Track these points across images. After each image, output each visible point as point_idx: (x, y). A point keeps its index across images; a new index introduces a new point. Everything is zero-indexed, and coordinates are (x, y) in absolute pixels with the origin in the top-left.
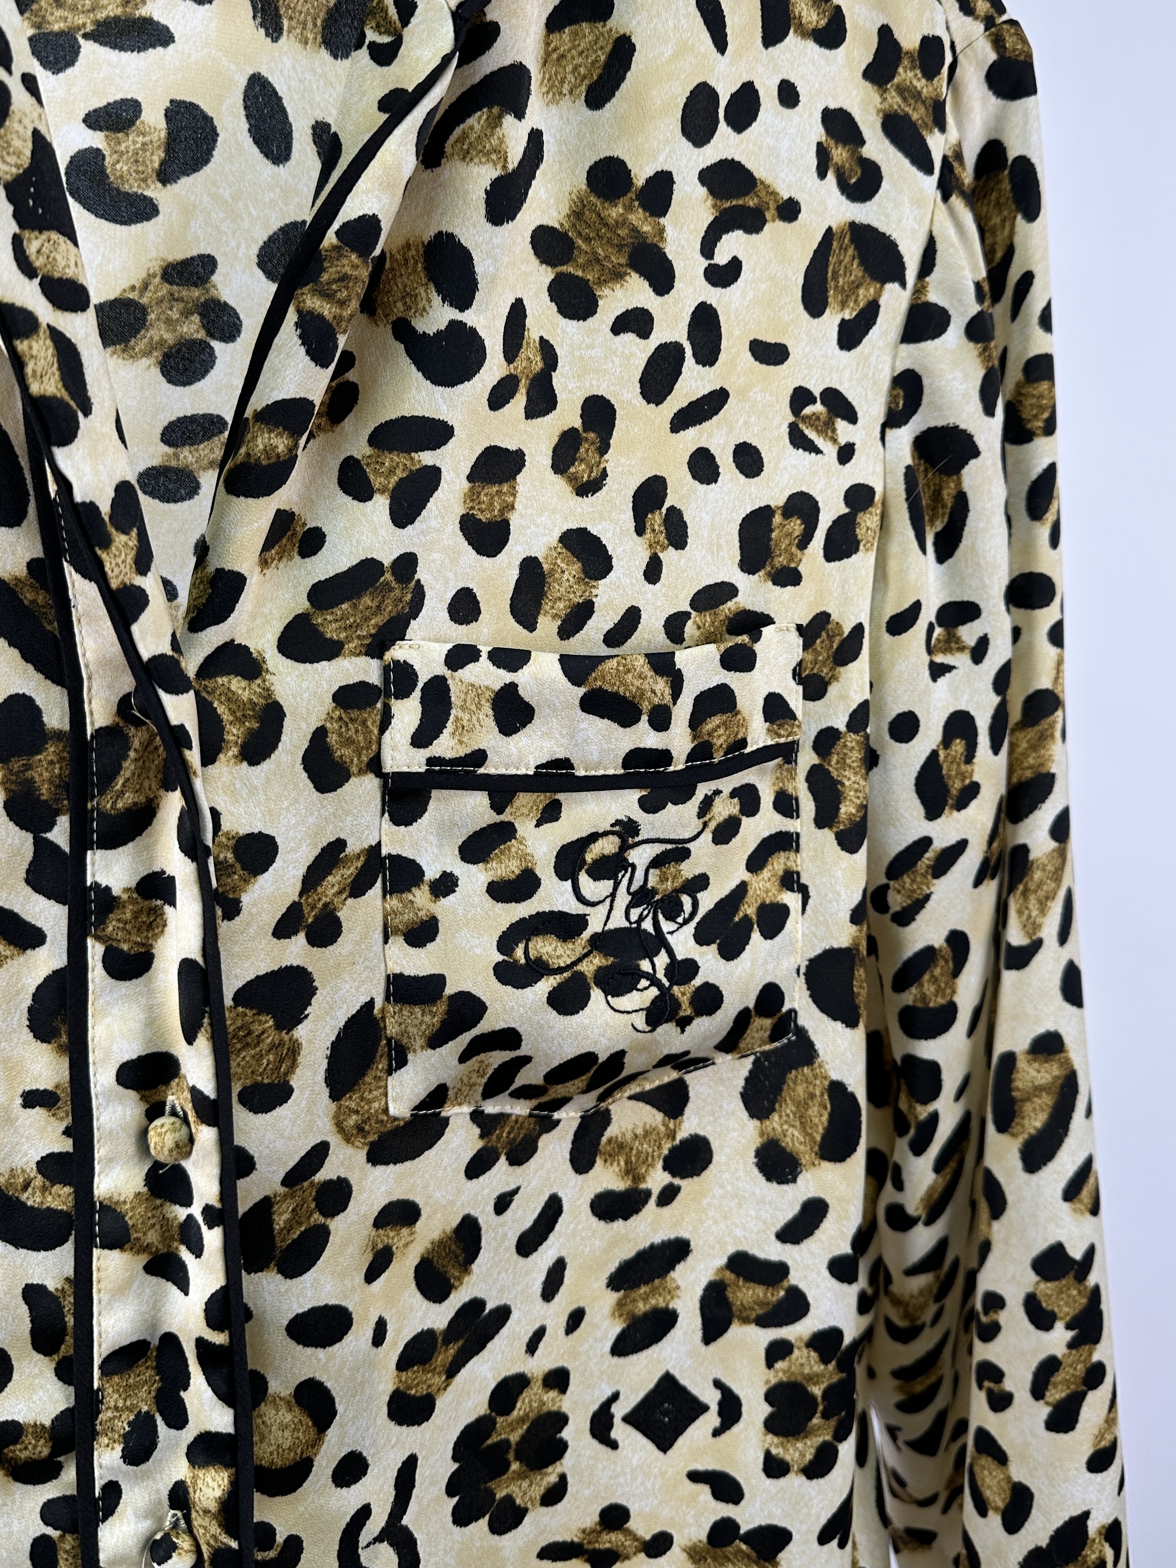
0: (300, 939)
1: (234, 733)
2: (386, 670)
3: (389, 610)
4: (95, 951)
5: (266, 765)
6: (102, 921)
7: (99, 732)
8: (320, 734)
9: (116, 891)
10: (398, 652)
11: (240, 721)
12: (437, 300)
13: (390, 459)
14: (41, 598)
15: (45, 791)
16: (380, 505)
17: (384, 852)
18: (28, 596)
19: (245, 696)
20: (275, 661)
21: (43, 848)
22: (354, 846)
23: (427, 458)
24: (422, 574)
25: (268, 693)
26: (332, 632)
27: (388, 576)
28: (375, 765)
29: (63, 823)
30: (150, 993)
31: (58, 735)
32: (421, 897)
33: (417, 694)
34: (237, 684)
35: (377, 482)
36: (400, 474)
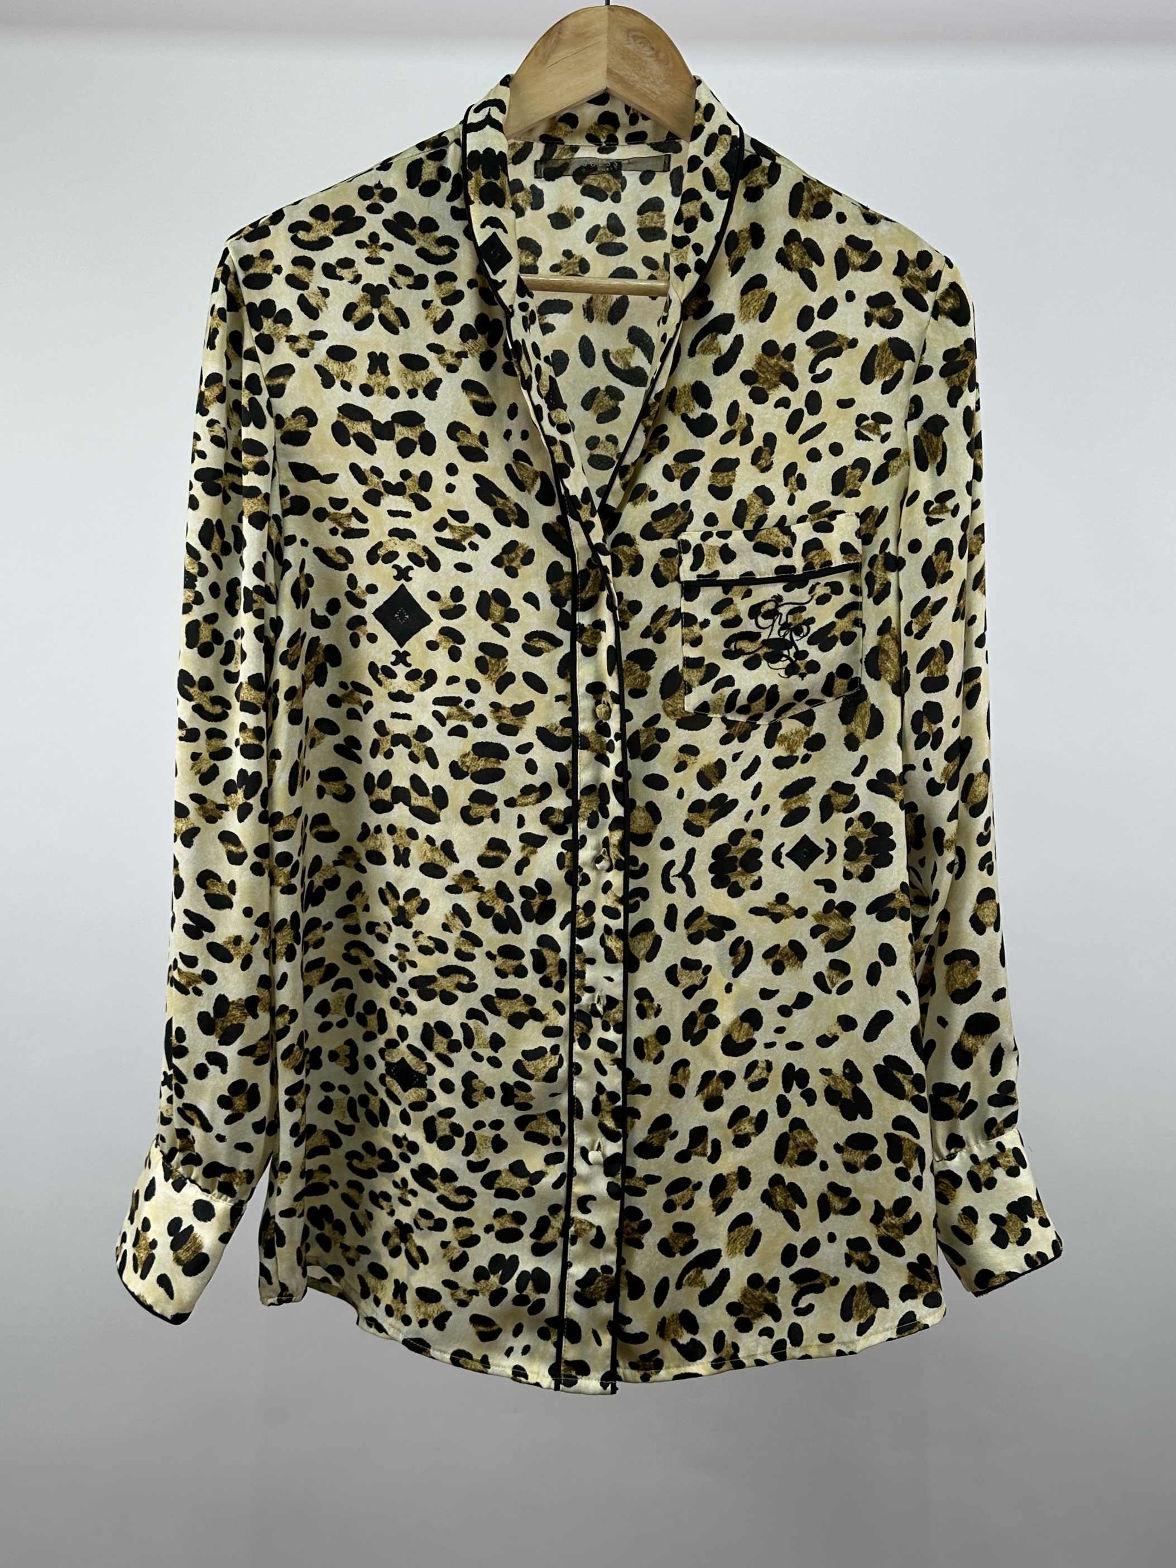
0: (651, 639)
1: (626, 565)
2: (679, 543)
3: (680, 521)
4: (579, 646)
5: (638, 577)
6: (581, 636)
7: (581, 571)
8: (657, 566)
9: (586, 625)
10: (683, 536)
11: (628, 561)
12: (697, 406)
13: (681, 466)
14: (561, 528)
15: (563, 593)
16: (677, 483)
17: (682, 611)
18: (557, 528)
19: (629, 552)
20: (639, 540)
21: (563, 612)
22: (670, 608)
23: (694, 464)
24: (692, 508)
25: (637, 551)
26: (659, 530)
27: (679, 509)
28: (677, 578)
29: (569, 603)
30: (597, 662)
31: (568, 573)
32: (696, 628)
33: (691, 551)
34: (626, 548)
35: (676, 474)
36: (684, 471)
